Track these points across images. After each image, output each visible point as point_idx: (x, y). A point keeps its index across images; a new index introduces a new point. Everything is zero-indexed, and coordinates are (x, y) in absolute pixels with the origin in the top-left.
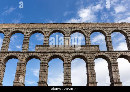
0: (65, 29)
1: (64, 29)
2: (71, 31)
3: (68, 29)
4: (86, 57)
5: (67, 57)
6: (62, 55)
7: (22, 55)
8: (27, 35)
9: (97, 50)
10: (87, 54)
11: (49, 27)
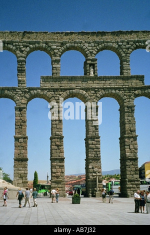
0: (87, 45)
1: (85, 44)
2: (97, 49)
3: (93, 44)
4: (122, 96)
5: (92, 96)
6: (85, 92)
7: (19, 93)
8: (22, 57)
9: (140, 85)
10: (124, 92)
11: (59, 41)
